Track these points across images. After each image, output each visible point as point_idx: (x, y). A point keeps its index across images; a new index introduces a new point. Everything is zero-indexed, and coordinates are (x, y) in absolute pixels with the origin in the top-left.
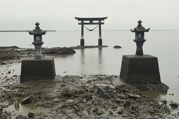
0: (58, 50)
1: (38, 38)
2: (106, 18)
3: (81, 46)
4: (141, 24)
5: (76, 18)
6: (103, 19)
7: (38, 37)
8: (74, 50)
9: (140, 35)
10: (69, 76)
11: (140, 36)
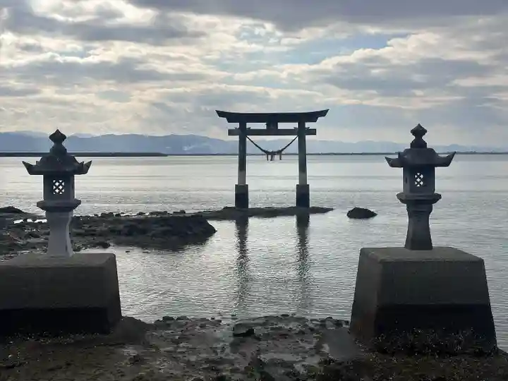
0: (156, 221)
1: (59, 187)
2: (323, 113)
3: (237, 208)
4: (425, 138)
5: (221, 114)
6: (313, 116)
7: (57, 184)
8: (211, 223)
9: (419, 177)
10: (172, 319)
11: (419, 181)
